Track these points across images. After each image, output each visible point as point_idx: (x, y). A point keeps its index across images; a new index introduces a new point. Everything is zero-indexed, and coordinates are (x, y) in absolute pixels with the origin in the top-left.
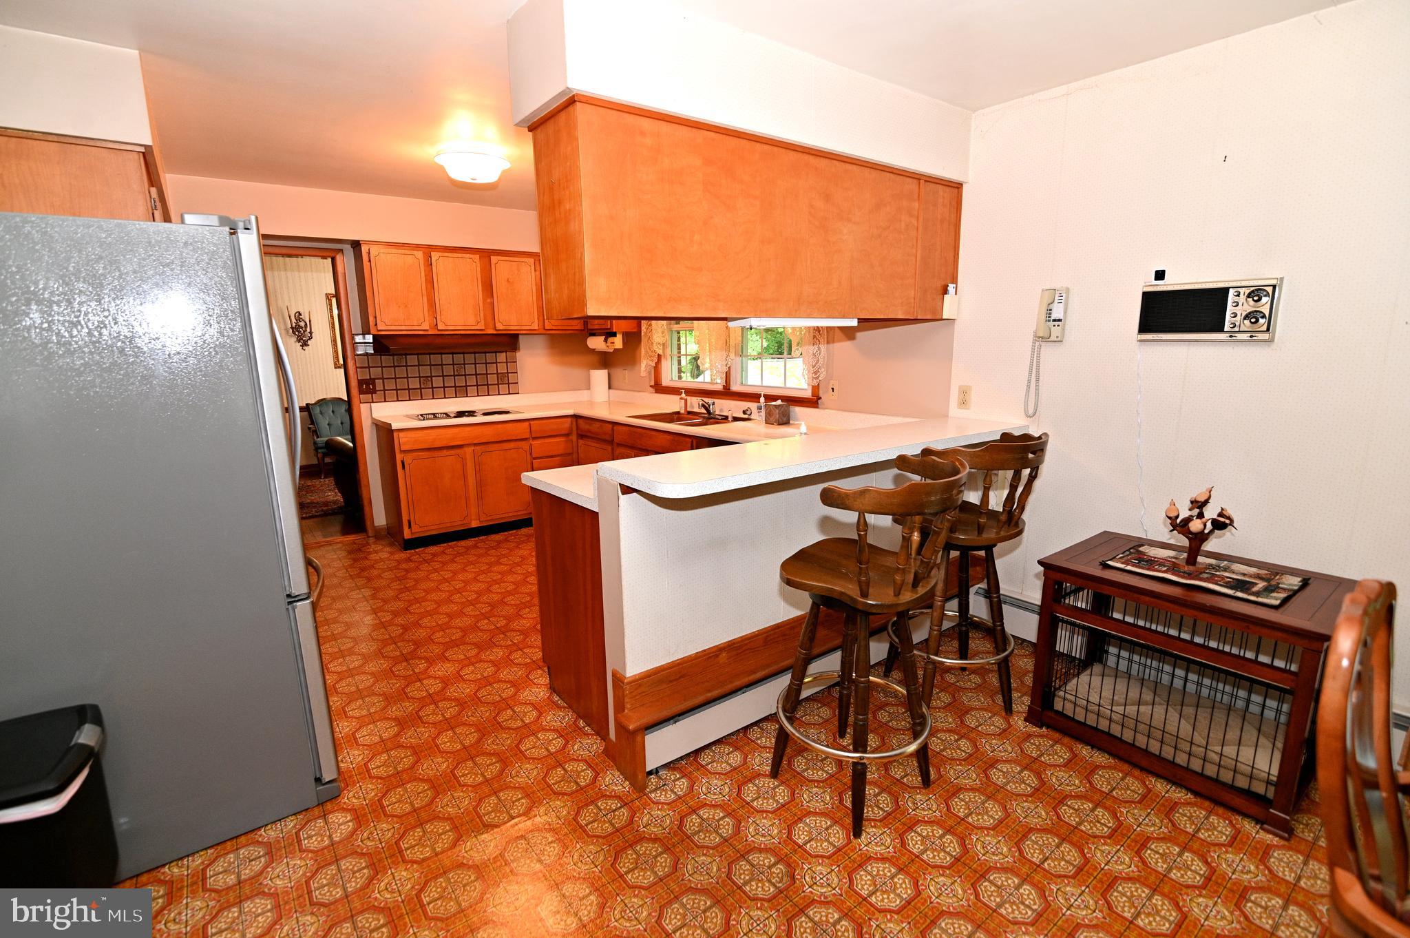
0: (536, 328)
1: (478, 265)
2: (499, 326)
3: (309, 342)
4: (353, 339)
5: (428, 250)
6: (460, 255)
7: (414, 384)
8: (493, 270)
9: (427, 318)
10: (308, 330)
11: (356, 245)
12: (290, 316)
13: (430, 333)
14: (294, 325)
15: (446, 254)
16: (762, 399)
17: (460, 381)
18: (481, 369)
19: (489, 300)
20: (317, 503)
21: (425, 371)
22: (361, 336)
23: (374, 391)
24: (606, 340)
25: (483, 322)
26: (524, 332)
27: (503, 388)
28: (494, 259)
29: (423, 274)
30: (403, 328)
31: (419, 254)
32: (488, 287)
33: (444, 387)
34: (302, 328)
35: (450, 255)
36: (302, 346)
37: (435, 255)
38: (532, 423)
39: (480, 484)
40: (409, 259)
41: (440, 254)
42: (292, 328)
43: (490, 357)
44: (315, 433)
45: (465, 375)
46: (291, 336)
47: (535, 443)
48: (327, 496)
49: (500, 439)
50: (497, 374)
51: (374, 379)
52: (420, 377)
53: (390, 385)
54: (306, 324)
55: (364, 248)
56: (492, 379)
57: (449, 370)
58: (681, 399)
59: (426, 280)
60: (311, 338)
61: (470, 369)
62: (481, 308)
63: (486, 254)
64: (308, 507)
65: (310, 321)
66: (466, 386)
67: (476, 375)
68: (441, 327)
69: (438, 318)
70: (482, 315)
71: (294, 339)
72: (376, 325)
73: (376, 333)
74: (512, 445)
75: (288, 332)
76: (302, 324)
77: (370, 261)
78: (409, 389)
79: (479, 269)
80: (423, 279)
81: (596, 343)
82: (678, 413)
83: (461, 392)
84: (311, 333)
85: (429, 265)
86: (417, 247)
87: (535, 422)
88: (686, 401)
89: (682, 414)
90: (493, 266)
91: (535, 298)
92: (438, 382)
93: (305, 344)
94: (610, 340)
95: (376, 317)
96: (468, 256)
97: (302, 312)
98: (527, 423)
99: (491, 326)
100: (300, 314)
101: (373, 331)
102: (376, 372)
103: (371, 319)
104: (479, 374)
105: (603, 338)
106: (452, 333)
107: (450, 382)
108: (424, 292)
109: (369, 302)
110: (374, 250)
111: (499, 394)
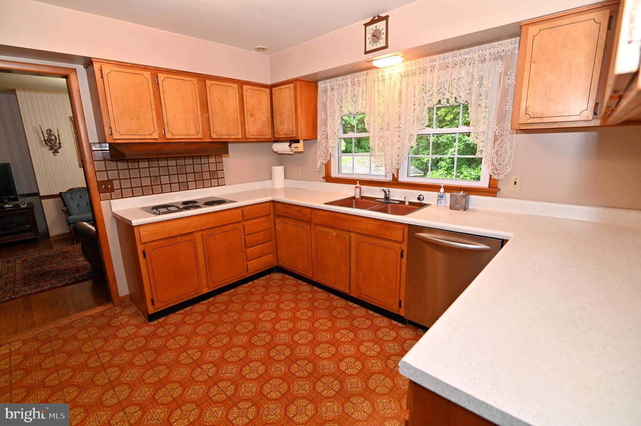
0: (240, 137)
1: (196, 86)
2: (214, 136)
3: (59, 150)
4: (90, 147)
5: (155, 71)
6: (181, 78)
7: (146, 182)
8: (208, 92)
9: (156, 129)
10: (58, 142)
11: (88, 63)
12: (42, 132)
13: (159, 141)
14: (46, 138)
15: (170, 76)
16: (442, 190)
17: (183, 178)
18: (197, 168)
19: (205, 116)
20: (70, 270)
21: (155, 172)
22: (98, 145)
23: (113, 190)
24: (290, 146)
25: (201, 133)
26: (231, 140)
27: (214, 182)
28: (208, 83)
29: (151, 92)
30: (137, 137)
31: (147, 74)
32: (205, 105)
33: (170, 184)
34: (53, 140)
35: (174, 77)
36: (54, 153)
37: (161, 76)
38: (243, 209)
39: (208, 260)
40: (139, 79)
41: (165, 75)
42: (45, 140)
43: (204, 160)
44: (68, 213)
45: (186, 174)
46: (45, 146)
47: (247, 224)
48: (79, 262)
49: (222, 224)
50: (210, 171)
51: (112, 180)
52: (150, 177)
53: (126, 184)
54: (56, 138)
55: (96, 66)
56: (206, 176)
57: (173, 170)
58: (357, 187)
59: (154, 97)
60: (60, 147)
61: (189, 169)
62: (200, 121)
63: (202, 78)
64: (63, 274)
65: (59, 136)
66: (187, 182)
67: (194, 173)
68: (168, 136)
69: (166, 129)
70: (201, 126)
71: (47, 148)
72: (112, 134)
73: (112, 141)
74: (230, 227)
75: (41, 143)
76: (53, 138)
77: (102, 77)
78: (142, 187)
79: (197, 90)
80: (152, 96)
81: (283, 147)
82: (354, 198)
83: (184, 186)
84: (60, 144)
85: (156, 84)
86: (145, 68)
87: (246, 208)
88: (360, 188)
89: (357, 199)
90: (208, 88)
91: (239, 115)
92: (165, 180)
93: (56, 152)
94: (294, 145)
95: (111, 128)
96: (188, 79)
97: (52, 129)
98: (240, 210)
99: (208, 136)
100: (51, 131)
101: (109, 140)
102: (112, 175)
103: (106, 129)
104: (197, 172)
105: (288, 144)
106: (178, 141)
107: (174, 179)
108: (153, 107)
109: (104, 115)
110: (106, 69)
111: (211, 187)
